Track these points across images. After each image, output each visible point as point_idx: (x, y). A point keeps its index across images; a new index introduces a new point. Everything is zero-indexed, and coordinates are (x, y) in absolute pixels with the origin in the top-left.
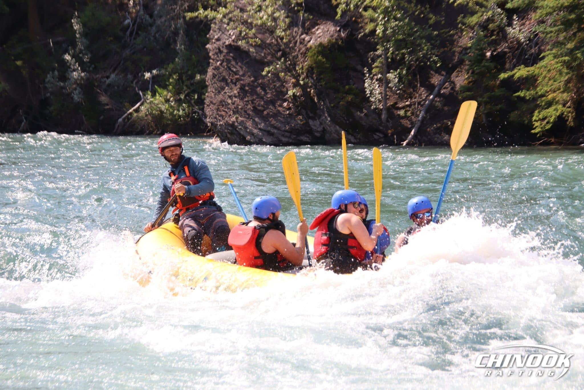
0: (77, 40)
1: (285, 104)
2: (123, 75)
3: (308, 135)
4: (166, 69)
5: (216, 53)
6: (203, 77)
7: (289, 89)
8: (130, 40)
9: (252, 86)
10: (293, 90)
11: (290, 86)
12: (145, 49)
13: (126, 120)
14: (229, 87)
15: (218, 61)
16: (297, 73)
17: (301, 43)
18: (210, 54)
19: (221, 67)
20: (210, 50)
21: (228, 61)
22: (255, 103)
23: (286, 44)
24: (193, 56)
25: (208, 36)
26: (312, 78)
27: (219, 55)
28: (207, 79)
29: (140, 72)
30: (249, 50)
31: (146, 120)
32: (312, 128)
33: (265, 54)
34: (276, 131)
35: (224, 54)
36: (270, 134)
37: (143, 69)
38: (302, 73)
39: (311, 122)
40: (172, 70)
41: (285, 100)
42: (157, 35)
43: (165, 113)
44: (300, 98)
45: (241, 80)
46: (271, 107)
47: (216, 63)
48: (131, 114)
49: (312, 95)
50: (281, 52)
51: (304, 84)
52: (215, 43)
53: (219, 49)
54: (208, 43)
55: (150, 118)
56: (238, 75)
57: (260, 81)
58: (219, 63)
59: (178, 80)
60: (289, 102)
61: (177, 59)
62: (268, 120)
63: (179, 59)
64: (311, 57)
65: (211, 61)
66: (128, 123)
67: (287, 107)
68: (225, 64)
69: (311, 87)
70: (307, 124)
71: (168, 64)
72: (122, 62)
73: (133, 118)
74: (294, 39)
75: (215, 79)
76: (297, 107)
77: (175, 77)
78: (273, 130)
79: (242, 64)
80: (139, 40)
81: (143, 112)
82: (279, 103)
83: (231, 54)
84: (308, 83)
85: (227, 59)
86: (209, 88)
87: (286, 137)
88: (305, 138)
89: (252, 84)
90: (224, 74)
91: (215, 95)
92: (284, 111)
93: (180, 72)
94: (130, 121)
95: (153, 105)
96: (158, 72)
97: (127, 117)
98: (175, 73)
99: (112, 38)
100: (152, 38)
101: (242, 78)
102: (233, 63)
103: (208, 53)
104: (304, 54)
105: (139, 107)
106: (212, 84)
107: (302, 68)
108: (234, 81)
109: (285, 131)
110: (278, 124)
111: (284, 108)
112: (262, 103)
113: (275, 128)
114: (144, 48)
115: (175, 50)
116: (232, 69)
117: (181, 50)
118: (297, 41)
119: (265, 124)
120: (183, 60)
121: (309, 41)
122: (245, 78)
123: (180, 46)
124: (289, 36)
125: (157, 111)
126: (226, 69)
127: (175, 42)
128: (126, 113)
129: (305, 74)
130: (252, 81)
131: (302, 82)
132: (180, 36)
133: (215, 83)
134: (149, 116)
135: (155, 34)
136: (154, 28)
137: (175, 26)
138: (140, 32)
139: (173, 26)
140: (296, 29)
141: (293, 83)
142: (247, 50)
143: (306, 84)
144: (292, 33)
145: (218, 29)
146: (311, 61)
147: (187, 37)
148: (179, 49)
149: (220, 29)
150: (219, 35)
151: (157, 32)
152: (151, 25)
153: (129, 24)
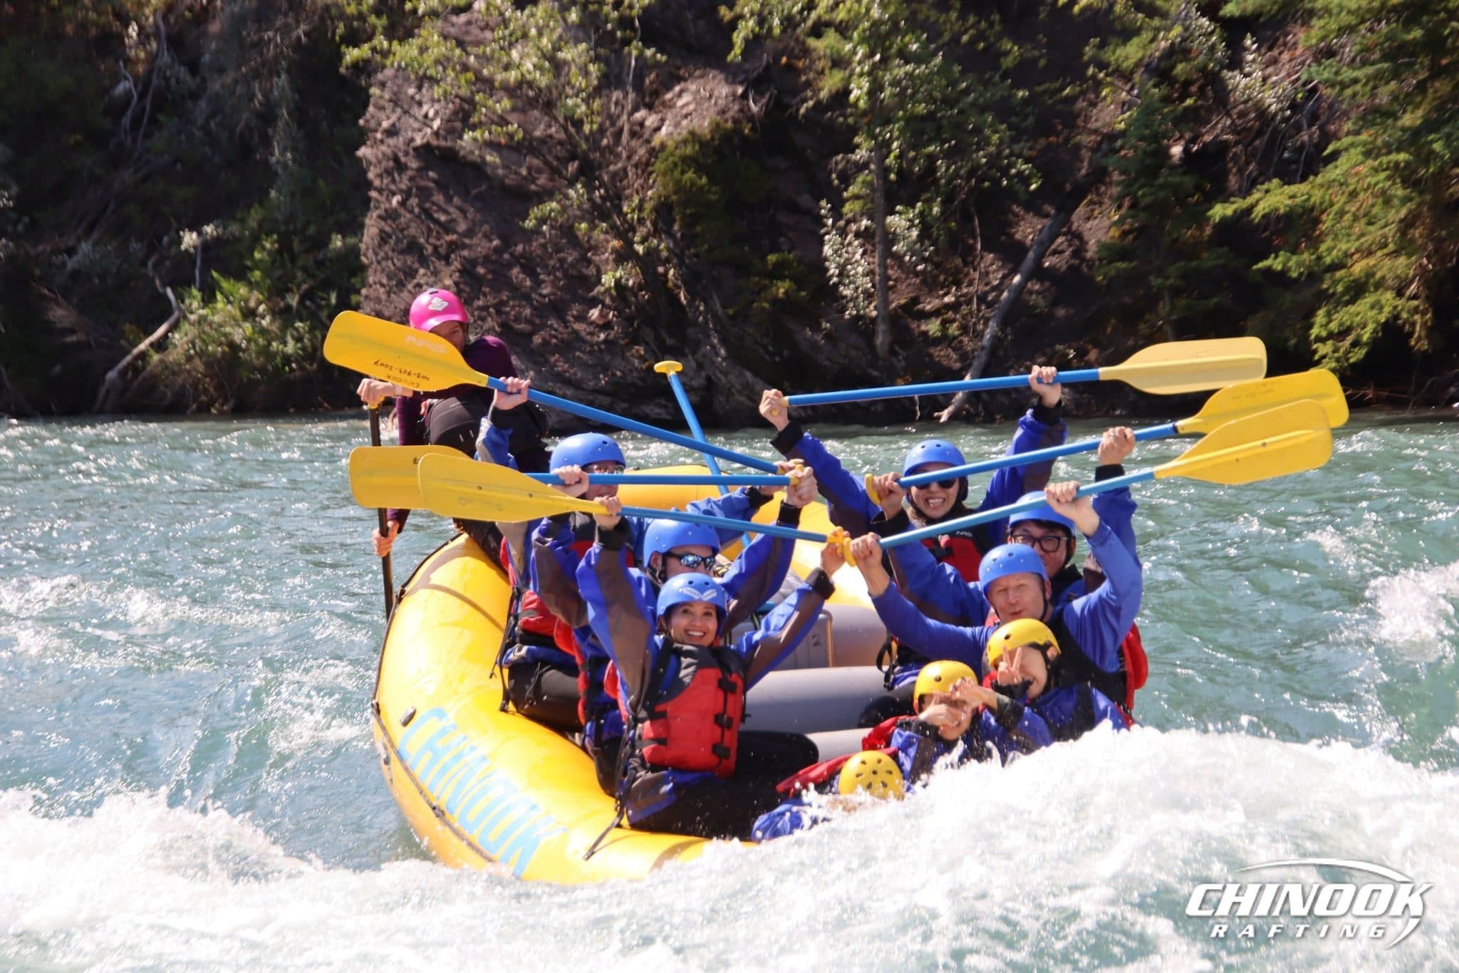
1: (594, 313)
2: (114, 243)
3: (663, 401)
4: (242, 221)
5: (388, 172)
6: (351, 240)
7: (603, 268)
8: (134, 141)
9: (495, 262)
10: (616, 270)
11: (607, 260)
12: (179, 166)
13: (130, 374)
14: (428, 268)
15: (394, 194)
16: (625, 220)
17: (633, 134)
18: (371, 175)
19: (402, 211)
20: (370, 163)
21: (424, 194)
22: (508, 313)
23: (594, 138)
24: (321, 183)
25: (361, 122)
26: (670, 235)
27: (396, 175)
28: (363, 246)
29: (167, 233)
30: (483, 158)
31: (189, 372)
33: (529, 169)
35: (410, 173)
37: (175, 224)
38: (641, 221)
40: (260, 225)
41: (593, 302)
42: (213, 125)
43: (244, 351)
44: (636, 295)
45: (464, 246)
46: (552, 322)
47: (389, 200)
48: (143, 355)
49: (670, 284)
50: (576, 164)
51: (647, 253)
52: (382, 142)
53: (396, 159)
54: (364, 143)
55: (201, 368)
56: (455, 232)
57: (520, 248)
58: (395, 200)
59: (280, 251)
60: (604, 305)
61: (273, 193)
62: (547, 361)
63: (279, 191)
64: (664, 174)
65: (373, 194)
66: (135, 384)
67: (601, 322)
68: (414, 201)
69: (667, 260)
71: (249, 207)
72: (112, 206)
73: (149, 368)
74: (613, 124)
75: (387, 248)
76: (630, 320)
77: (268, 245)
79: (465, 201)
80: (159, 141)
81: (180, 350)
82: (575, 309)
83: (431, 174)
84: (657, 250)
85: (419, 188)
86: (370, 271)
88: (657, 410)
89: (494, 257)
90: (413, 231)
91: (388, 293)
92: (591, 334)
93: (283, 228)
94: (140, 378)
95: (207, 329)
96: (220, 230)
97: (132, 365)
98: (268, 234)
99: (79, 137)
100: (198, 134)
101: (467, 241)
102: (439, 198)
103: (365, 172)
104: (644, 167)
105: (165, 336)
106: (379, 263)
107: (640, 208)
108: (442, 251)
109: (600, 391)
110: (578, 373)
111: (592, 323)
112: (528, 311)
113: (568, 382)
114: (176, 162)
115: (267, 166)
116: (436, 215)
117: (285, 166)
118: (621, 130)
119: (538, 372)
120: (293, 195)
121: (658, 129)
122: (475, 240)
123: (282, 153)
124: (598, 115)
125: (220, 344)
126: (418, 217)
127: (267, 142)
128: (128, 352)
129: (648, 223)
130: (496, 250)
131: (640, 249)
132: (280, 124)
133: (387, 258)
134: (197, 361)
135: (207, 120)
136: (203, 104)
137: (264, 96)
138: (161, 118)
139: (260, 96)
140: (616, 95)
141: (614, 251)
142: (479, 160)
143: (652, 253)
144: (605, 107)
145: (391, 101)
146: (665, 187)
147: (300, 127)
148: (278, 162)
149: (395, 102)
150: (394, 118)
151: (213, 114)
152: (195, 96)
153: (128, 94)
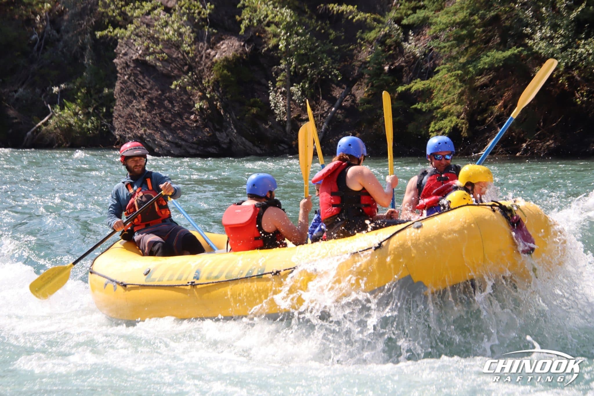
1: (192, 117)
2: (31, 89)
3: (215, 147)
4: (74, 83)
5: (124, 68)
6: (111, 90)
7: (196, 102)
8: (38, 55)
9: (160, 99)
10: (200, 103)
11: (197, 99)
12: (53, 64)
13: (35, 133)
14: (137, 100)
15: (125, 75)
16: (203, 86)
17: (206, 57)
18: (118, 69)
19: (128, 81)
20: (117, 64)
21: (136, 75)
22: (163, 116)
23: (193, 59)
24: (101, 71)
25: (115, 51)
26: (218, 91)
27: (126, 69)
28: (115, 92)
29: (48, 86)
30: (156, 64)
31: (55, 133)
32: (219, 140)
33: (171, 68)
34: (183, 143)
35: (131, 68)
36: (177, 145)
37: (51, 84)
38: (209, 86)
39: (218, 134)
40: (80, 84)
41: (192, 113)
43: (74, 126)
44: (206, 111)
45: (149, 93)
46: (178, 119)
47: (124, 77)
48: (40, 127)
49: (218, 108)
50: (187, 67)
51: (210, 97)
52: (122, 57)
53: (126, 63)
54: (116, 58)
55: (59, 132)
56: (146, 88)
57: (168, 94)
58: (126, 77)
59: (87, 93)
60: (196, 114)
61: (85, 74)
62: (176, 133)
63: (87, 73)
64: (217, 71)
65: (119, 75)
66: (37, 137)
67: (194, 120)
68: (132, 78)
69: (217, 100)
70: (214, 136)
71: (76, 78)
72: (30, 77)
73: (41, 131)
74: (200, 54)
75: (123, 93)
76: (204, 119)
77: (83, 91)
78: (180, 142)
79: (149, 78)
80: (47, 55)
81: (52, 126)
82: (186, 115)
83: (138, 69)
84: (214, 96)
85: (134, 73)
86: (117, 101)
87: (193, 148)
88: (213, 150)
89: (159, 97)
90: (132, 87)
91: (123, 108)
92: (191, 124)
93: (88, 85)
94: (39, 135)
95: (62, 119)
96: (66, 86)
97: (36, 130)
98: (83, 87)
99: (19, 53)
100: (60, 53)
101: (150, 91)
102: (141, 77)
103: (116, 67)
105: (47, 121)
106: (120, 98)
107: (208, 82)
108: (142, 95)
109: (193, 143)
110: (186, 137)
111: (191, 120)
112: (170, 116)
113: (183, 140)
114: (52, 62)
115: (83, 64)
116: (139, 83)
117: (89, 65)
118: (202, 56)
119: (173, 136)
120: (91, 74)
121: (215, 56)
122: (153, 91)
123: (88, 61)
124: (194, 50)
125: (66, 124)
126: (134, 83)
127: (83, 57)
128: (35, 126)
129: (211, 87)
130: (160, 95)
131: (208, 96)
132: (87, 50)
133: (123, 96)
134: (58, 129)
135: (63, 49)
136: (61, 43)
137: (82, 41)
138: (47, 47)
139: (80, 41)
140: (201, 44)
141: (199, 96)
142: (154, 65)
143: (212, 97)
144: (197, 48)
146: (217, 75)
147: (94, 52)
148: (86, 63)
149: (126, 44)
150: (126, 50)
151: (65, 47)
152: (59, 40)
153: (36, 39)
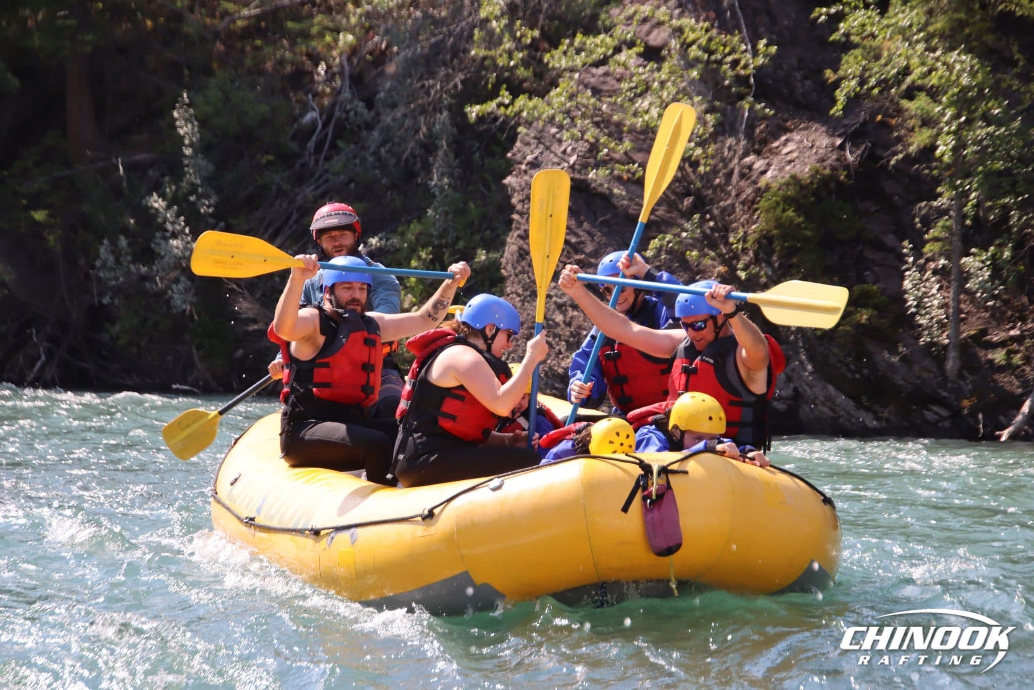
0: (186, 162)
4: (403, 234)
6: (494, 256)
8: (317, 163)
12: (352, 185)
16: (731, 250)
17: (742, 176)
18: (514, 201)
20: (513, 190)
23: (706, 179)
24: (471, 205)
25: (509, 155)
26: (770, 264)
28: (503, 261)
30: (611, 191)
40: (417, 239)
42: (383, 151)
54: (510, 173)
56: (583, 252)
59: (433, 262)
61: (430, 212)
63: (435, 210)
64: (768, 211)
65: (515, 216)
71: (409, 223)
74: (725, 166)
75: (524, 263)
77: (423, 256)
79: (594, 226)
80: (337, 163)
84: (757, 276)
86: (508, 283)
91: (523, 301)
93: (436, 242)
96: (382, 241)
98: (424, 247)
99: (270, 158)
100: (370, 158)
103: (509, 197)
104: (751, 205)
106: (517, 275)
114: (351, 181)
115: (426, 188)
117: (442, 190)
118: (732, 172)
120: (447, 214)
121: (764, 172)
123: (440, 179)
124: (712, 157)
127: (427, 168)
129: (751, 253)
131: (743, 275)
132: (440, 153)
133: (523, 272)
135: (378, 147)
136: (376, 134)
137: (428, 129)
138: (340, 143)
139: (424, 129)
140: (730, 141)
141: (720, 275)
142: (607, 192)
143: (753, 279)
144: (719, 151)
145: (535, 138)
146: (767, 221)
147: (456, 156)
148: (435, 186)
149: (539, 139)
150: (537, 152)
151: (384, 143)
152: (369, 127)
153: (314, 122)
